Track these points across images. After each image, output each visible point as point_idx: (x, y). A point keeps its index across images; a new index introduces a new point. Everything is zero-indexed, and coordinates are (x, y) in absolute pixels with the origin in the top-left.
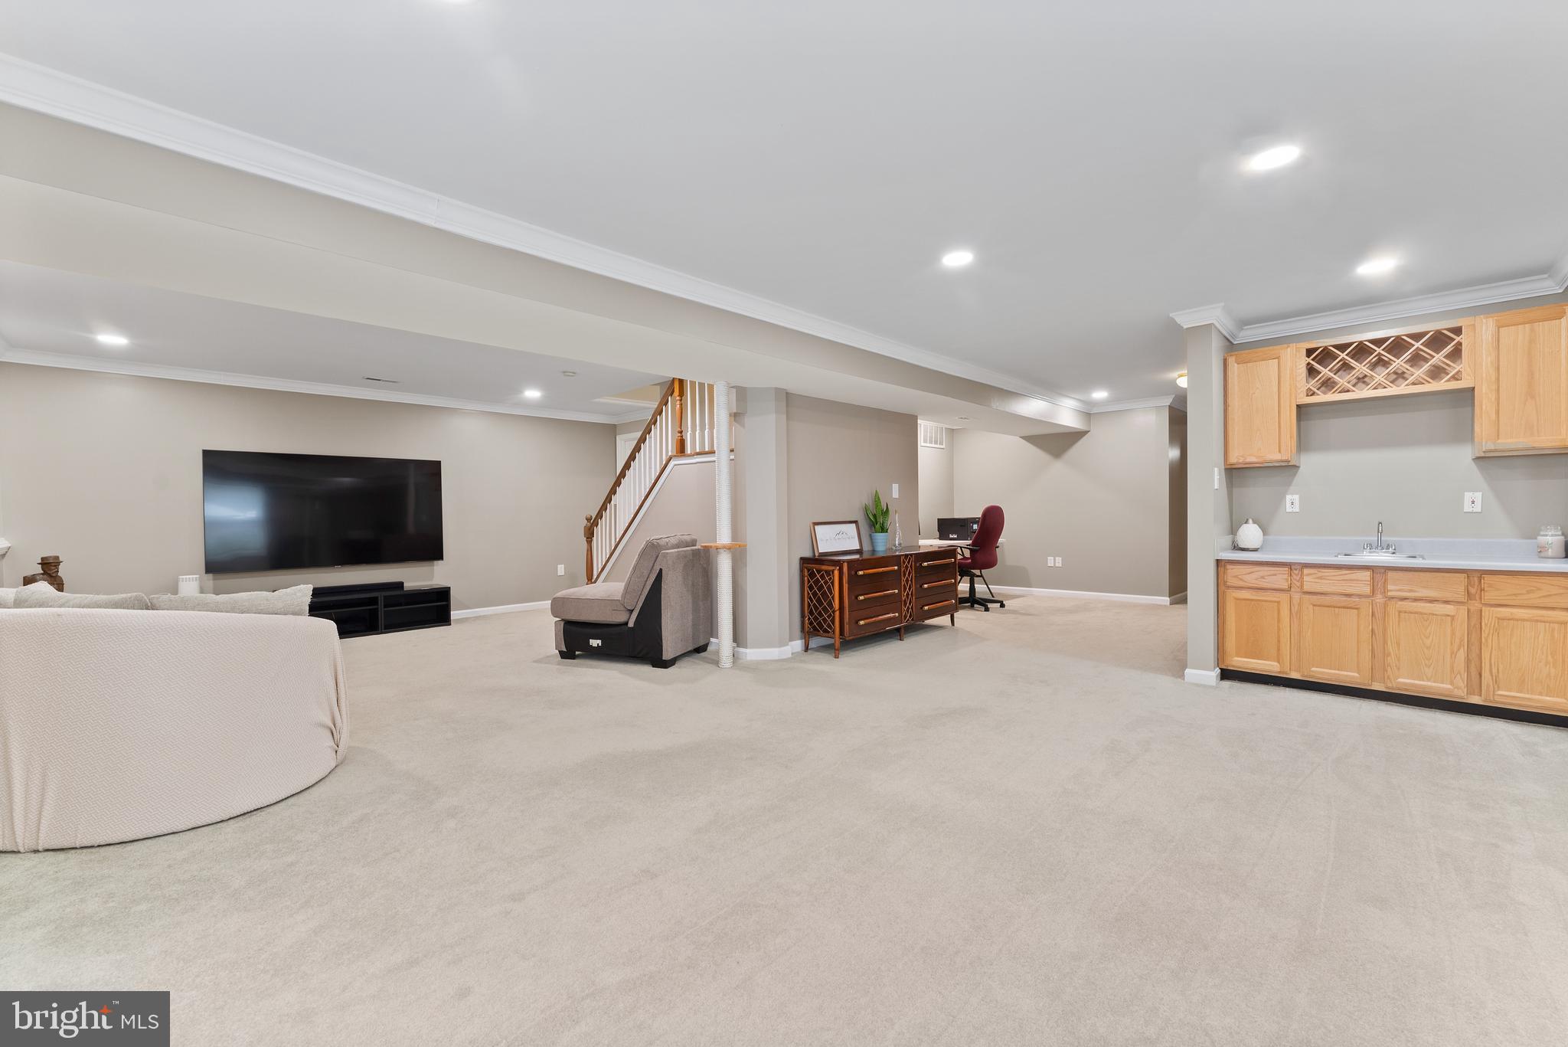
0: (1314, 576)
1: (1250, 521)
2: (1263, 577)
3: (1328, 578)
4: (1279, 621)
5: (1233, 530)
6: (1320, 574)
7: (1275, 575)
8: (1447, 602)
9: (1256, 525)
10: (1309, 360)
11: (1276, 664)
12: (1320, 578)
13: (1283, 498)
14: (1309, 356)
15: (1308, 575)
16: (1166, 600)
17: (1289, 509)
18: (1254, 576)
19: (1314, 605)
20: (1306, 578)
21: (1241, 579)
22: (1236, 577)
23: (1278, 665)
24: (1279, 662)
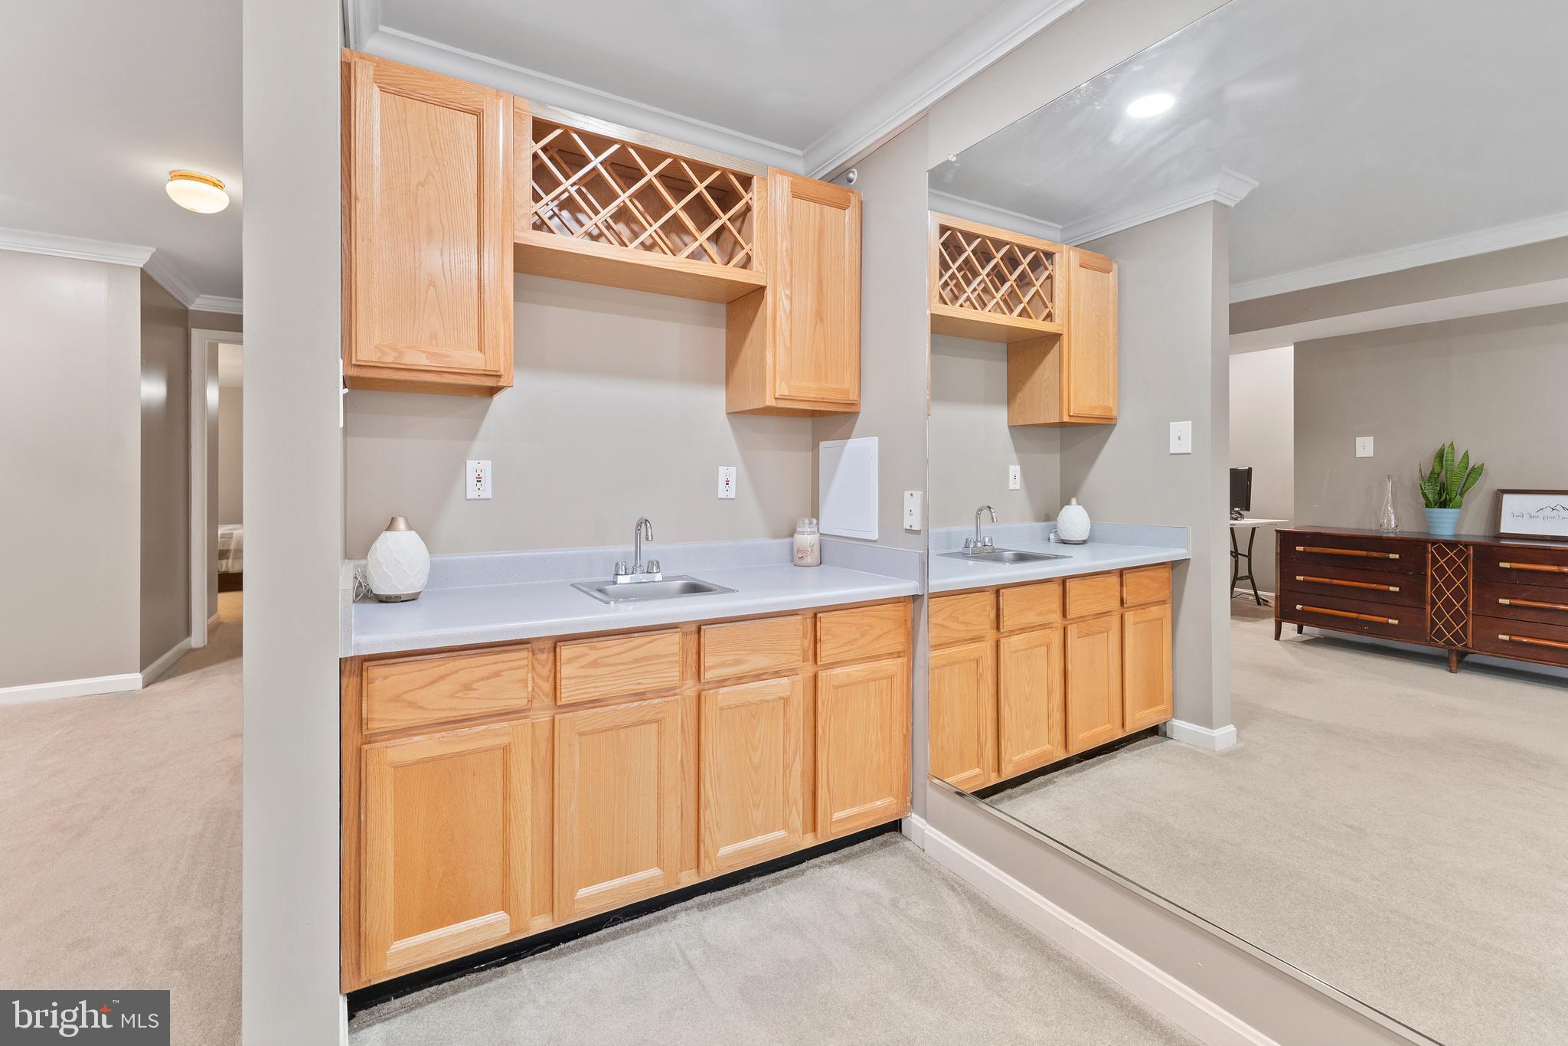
0: (583, 661)
1: (401, 523)
2: (467, 687)
3: (607, 660)
4: (506, 797)
5: (357, 547)
6: (593, 655)
7: (497, 674)
8: (777, 674)
9: (413, 533)
10: (537, 148)
11: (501, 915)
12: (594, 664)
13: (459, 465)
14: (536, 139)
15: (570, 661)
16: (134, 679)
17: (472, 493)
18: (445, 687)
19: (581, 734)
20: (566, 671)
21: (411, 704)
22: (396, 699)
23: (508, 917)
24: (508, 912)
